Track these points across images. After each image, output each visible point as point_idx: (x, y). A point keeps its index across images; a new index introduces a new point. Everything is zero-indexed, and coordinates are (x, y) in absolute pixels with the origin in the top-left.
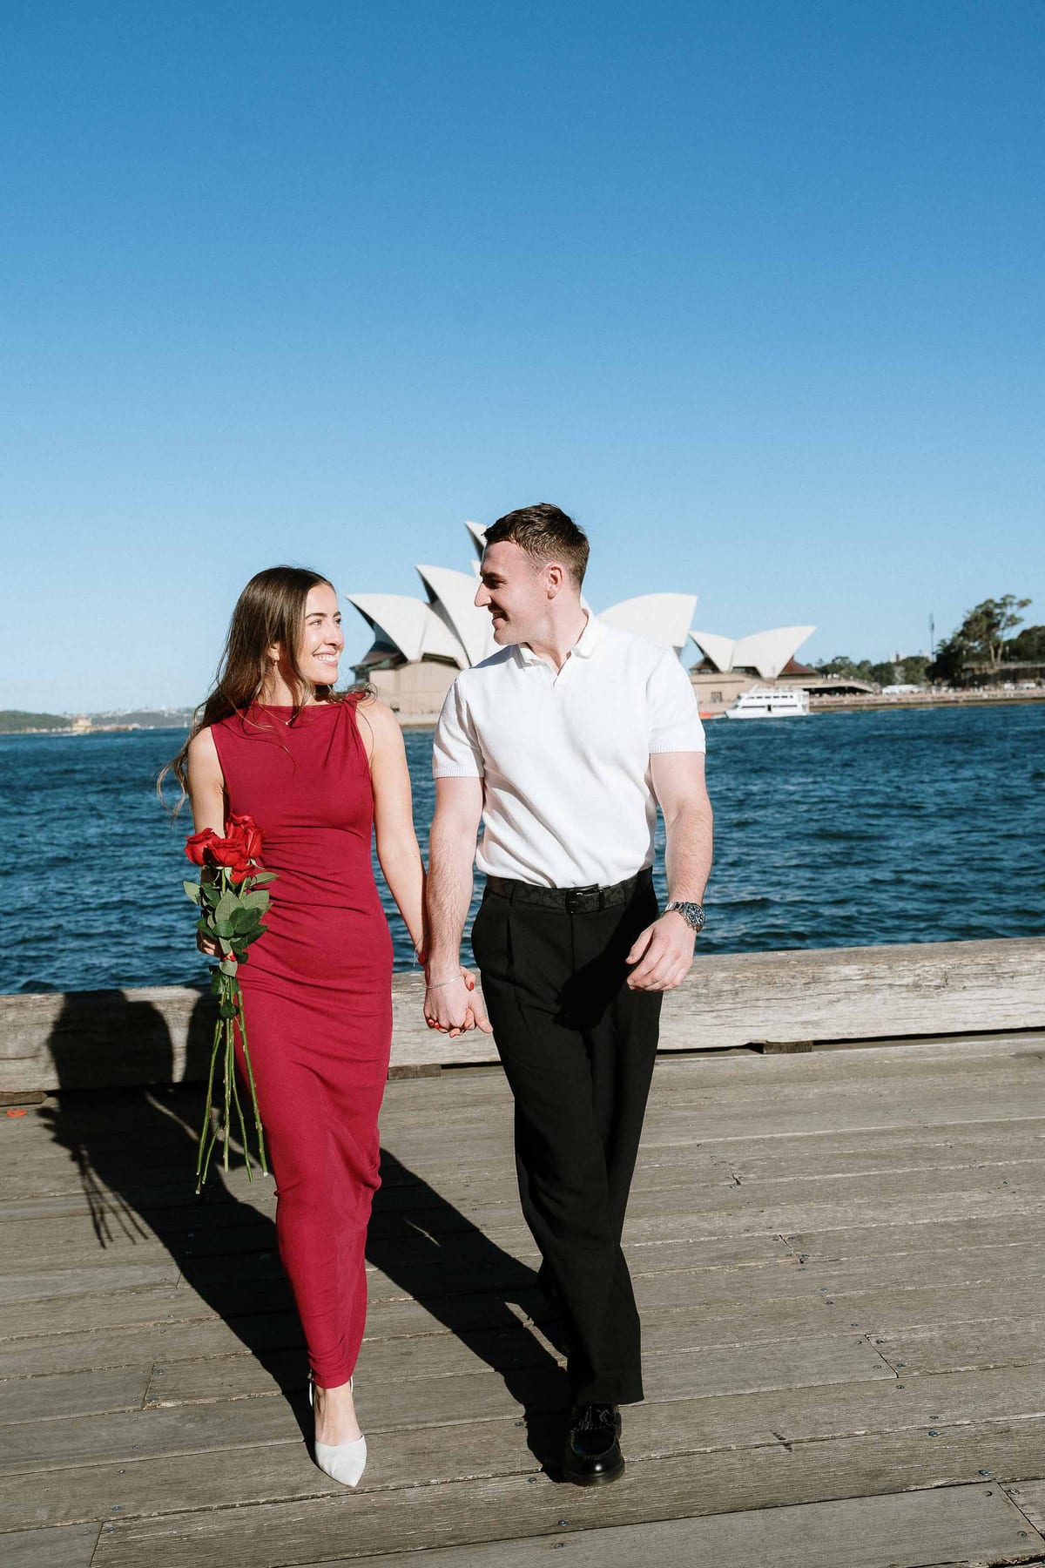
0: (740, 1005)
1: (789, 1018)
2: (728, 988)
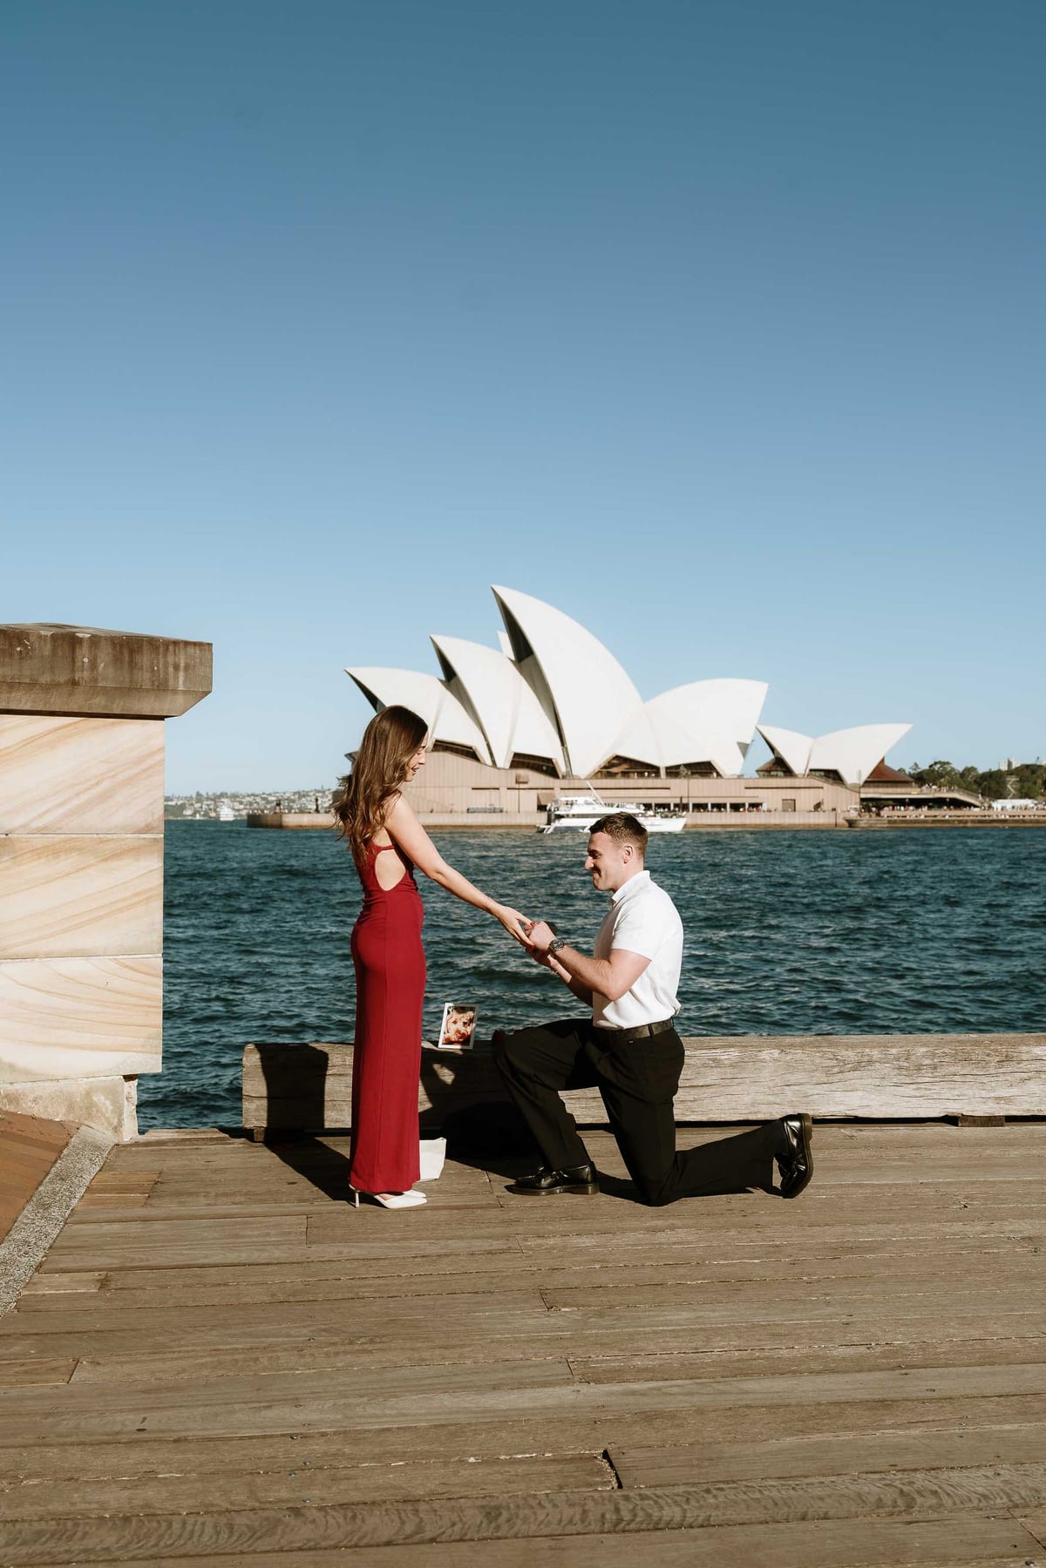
0: (938, 1079)
1: (984, 1094)
2: (927, 1062)
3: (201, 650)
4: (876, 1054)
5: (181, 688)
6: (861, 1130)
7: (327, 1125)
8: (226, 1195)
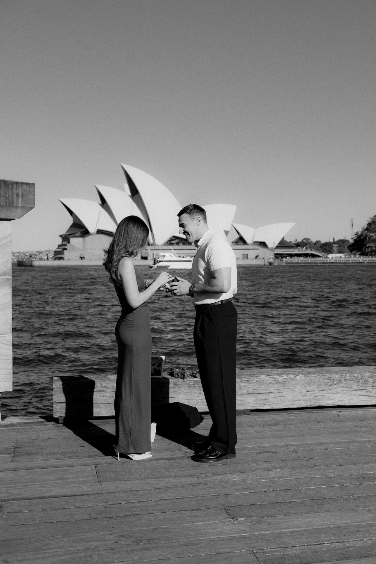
0: (375, 387)
2: (370, 379)
3: (29, 187)
4: (347, 376)
5: (20, 205)
6: (341, 412)
7: (95, 415)
8: (51, 454)
